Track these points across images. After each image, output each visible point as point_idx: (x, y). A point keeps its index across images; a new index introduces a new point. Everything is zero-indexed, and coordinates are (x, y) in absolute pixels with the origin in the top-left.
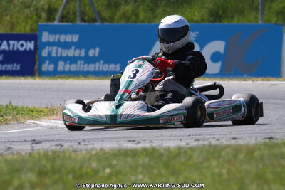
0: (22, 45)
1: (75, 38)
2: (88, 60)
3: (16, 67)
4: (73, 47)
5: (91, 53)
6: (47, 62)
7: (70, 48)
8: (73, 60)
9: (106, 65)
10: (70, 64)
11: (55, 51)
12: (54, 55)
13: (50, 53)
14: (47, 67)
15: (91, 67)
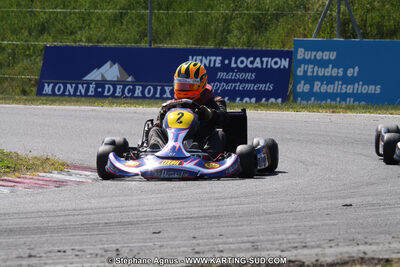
0: (276, 63)
1: (333, 56)
2: (346, 80)
3: (268, 87)
4: (331, 66)
5: (350, 72)
6: (303, 82)
7: (327, 67)
8: (330, 80)
9: (366, 86)
10: (327, 85)
11: (311, 70)
12: (309, 74)
13: (305, 72)
14: (302, 87)
15: (350, 89)
